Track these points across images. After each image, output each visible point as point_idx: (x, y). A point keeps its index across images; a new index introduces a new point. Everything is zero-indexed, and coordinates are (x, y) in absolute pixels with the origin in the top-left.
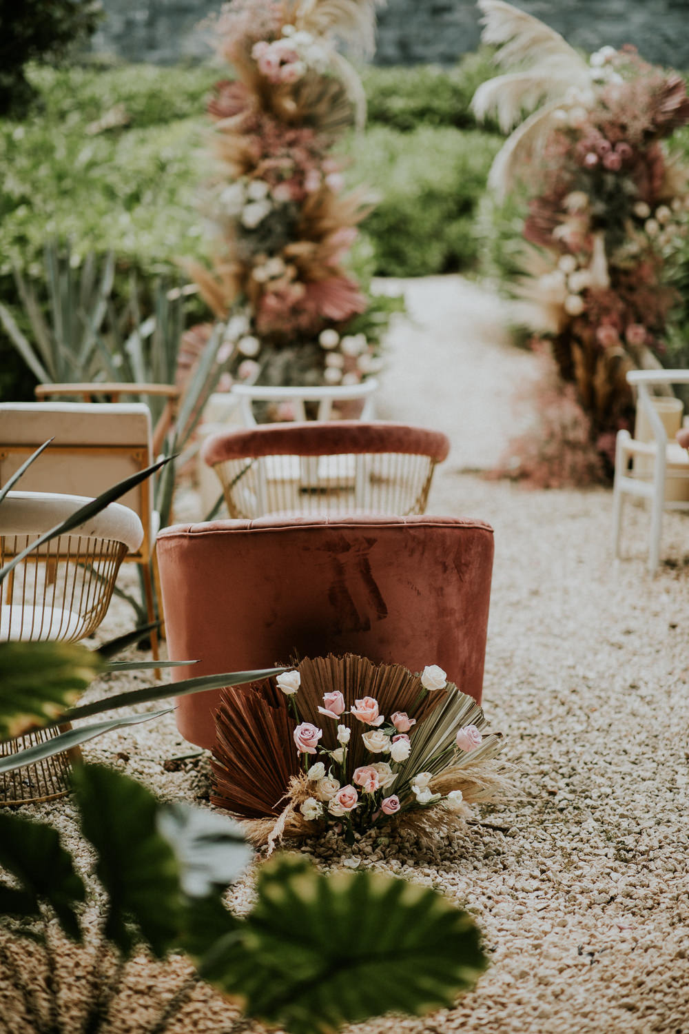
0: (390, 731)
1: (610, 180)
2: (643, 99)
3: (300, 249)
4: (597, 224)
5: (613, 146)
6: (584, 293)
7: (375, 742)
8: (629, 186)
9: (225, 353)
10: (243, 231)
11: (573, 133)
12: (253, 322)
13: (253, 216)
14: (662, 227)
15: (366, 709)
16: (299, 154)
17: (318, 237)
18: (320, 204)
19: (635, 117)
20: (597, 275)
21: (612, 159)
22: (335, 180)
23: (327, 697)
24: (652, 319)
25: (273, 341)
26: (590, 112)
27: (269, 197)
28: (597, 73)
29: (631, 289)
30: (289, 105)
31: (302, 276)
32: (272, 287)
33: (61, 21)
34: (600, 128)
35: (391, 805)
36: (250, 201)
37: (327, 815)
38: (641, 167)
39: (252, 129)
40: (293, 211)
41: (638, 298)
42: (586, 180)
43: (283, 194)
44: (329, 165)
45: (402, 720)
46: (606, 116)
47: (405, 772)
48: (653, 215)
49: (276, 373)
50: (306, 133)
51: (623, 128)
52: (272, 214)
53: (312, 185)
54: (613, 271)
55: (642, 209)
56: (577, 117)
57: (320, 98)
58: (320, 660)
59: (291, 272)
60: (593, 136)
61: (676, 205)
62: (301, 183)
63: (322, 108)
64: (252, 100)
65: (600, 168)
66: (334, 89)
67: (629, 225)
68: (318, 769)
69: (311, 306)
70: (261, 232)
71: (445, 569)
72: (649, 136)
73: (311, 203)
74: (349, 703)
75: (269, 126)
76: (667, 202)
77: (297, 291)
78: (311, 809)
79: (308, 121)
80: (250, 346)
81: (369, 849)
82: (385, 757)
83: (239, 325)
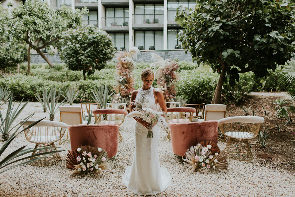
0: (93, 158)
1: (167, 76)
2: (171, 66)
3: (127, 84)
4: (166, 81)
5: (168, 71)
6: (164, 90)
7: (90, 159)
8: (169, 77)
9: (117, 98)
10: (120, 82)
11: (163, 70)
12: (121, 94)
13: (121, 80)
14: (174, 82)
15: (90, 154)
16: (127, 72)
17: (129, 83)
18: (129, 78)
19: (170, 68)
20: (165, 88)
21: (167, 73)
22: (131, 76)
23: (84, 152)
24: (173, 94)
25: (123, 96)
26: (165, 67)
27: (123, 78)
28: (166, 62)
29: (170, 90)
30: (125, 66)
31: (127, 88)
32: (123, 89)
33: (110, 56)
34: (166, 69)
35: (92, 169)
36: (120, 78)
37: (82, 170)
38: (171, 74)
39: (121, 69)
40: (126, 80)
41: (171, 91)
42: (164, 76)
43: (125, 77)
44: (131, 74)
45: (95, 156)
46: (167, 68)
47: (95, 164)
48: (173, 81)
49: (123, 100)
50: (128, 69)
51: (169, 69)
52: (123, 80)
53: (128, 76)
54: (168, 88)
55: (172, 80)
56: (163, 68)
57: (130, 65)
58: (84, 146)
59: (126, 87)
60: (165, 70)
61: (176, 79)
62: (127, 76)
63: (130, 66)
64: (121, 65)
65: (166, 75)
66: (131, 64)
67: (170, 82)
68: (82, 163)
69: (128, 92)
70: (122, 82)
71: (106, 132)
72: (173, 70)
73: (128, 78)
74: (87, 153)
75: (123, 69)
76: (175, 79)
77: (126, 90)
78: (80, 170)
79: (128, 68)
80: (120, 97)
81: (89, 176)
82: (91, 162)
83: (119, 94)
